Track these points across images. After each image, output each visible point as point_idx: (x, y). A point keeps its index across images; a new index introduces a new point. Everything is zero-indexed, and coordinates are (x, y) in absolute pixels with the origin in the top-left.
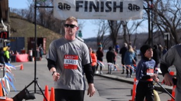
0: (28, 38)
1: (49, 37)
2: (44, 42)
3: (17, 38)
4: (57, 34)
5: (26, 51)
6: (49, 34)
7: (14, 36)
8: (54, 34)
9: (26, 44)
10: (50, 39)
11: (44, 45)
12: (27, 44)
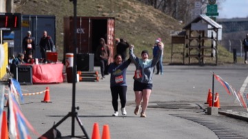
0: (65, 18)
1: (125, 15)
2: (111, 29)
3: (33, 18)
4: (146, 8)
5: (61, 56)
6: (125, 6)
7: (26, 13)
8: (137, 7)
9: (61, 35)
10: (128, 21)
11: (110, 37)
12: (63, 34)
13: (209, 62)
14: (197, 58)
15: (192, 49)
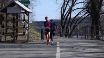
13: (22, 39)
14: (11, 36)
15: (8, 28)
